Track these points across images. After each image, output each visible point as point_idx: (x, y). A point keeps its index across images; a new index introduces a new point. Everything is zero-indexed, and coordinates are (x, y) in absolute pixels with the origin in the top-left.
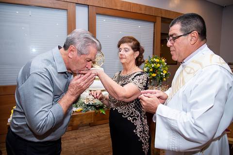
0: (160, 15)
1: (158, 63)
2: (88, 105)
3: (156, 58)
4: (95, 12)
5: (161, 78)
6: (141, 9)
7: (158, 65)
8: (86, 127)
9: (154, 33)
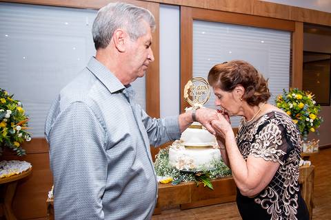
0: (302, 20)
1: (300, 101)
2: (183, 173)
3: (296, 92)
4: (192, 16)
5: (306, 127)
6: (268, 11)
7: (301, 105)
8: (173, 211)
9: (291, 50)
